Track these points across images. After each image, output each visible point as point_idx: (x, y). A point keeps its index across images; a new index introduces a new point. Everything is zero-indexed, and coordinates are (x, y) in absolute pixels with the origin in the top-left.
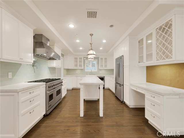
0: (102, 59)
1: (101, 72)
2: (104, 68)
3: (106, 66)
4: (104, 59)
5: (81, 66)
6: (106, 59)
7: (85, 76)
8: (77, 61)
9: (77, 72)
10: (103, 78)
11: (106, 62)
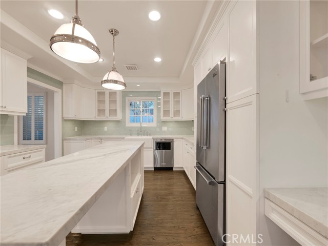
0: (166, 94)
1: (165, 128)
2: (171, 117)
3: (177, 112)
4: (171, 96)
5: (113, 112)
6: (177, 95)
7: (123, 139)
8: (104, 101)
9: (106, 129)
10: (170, 143)
11: (177, 102)
